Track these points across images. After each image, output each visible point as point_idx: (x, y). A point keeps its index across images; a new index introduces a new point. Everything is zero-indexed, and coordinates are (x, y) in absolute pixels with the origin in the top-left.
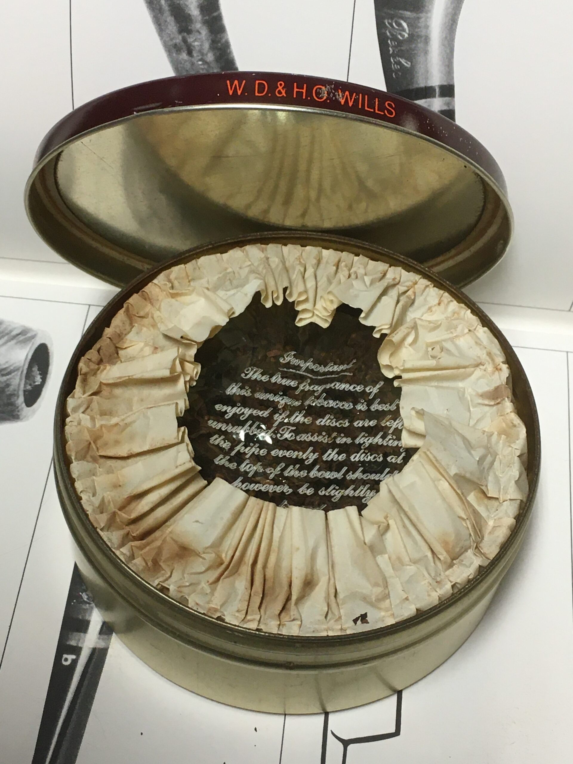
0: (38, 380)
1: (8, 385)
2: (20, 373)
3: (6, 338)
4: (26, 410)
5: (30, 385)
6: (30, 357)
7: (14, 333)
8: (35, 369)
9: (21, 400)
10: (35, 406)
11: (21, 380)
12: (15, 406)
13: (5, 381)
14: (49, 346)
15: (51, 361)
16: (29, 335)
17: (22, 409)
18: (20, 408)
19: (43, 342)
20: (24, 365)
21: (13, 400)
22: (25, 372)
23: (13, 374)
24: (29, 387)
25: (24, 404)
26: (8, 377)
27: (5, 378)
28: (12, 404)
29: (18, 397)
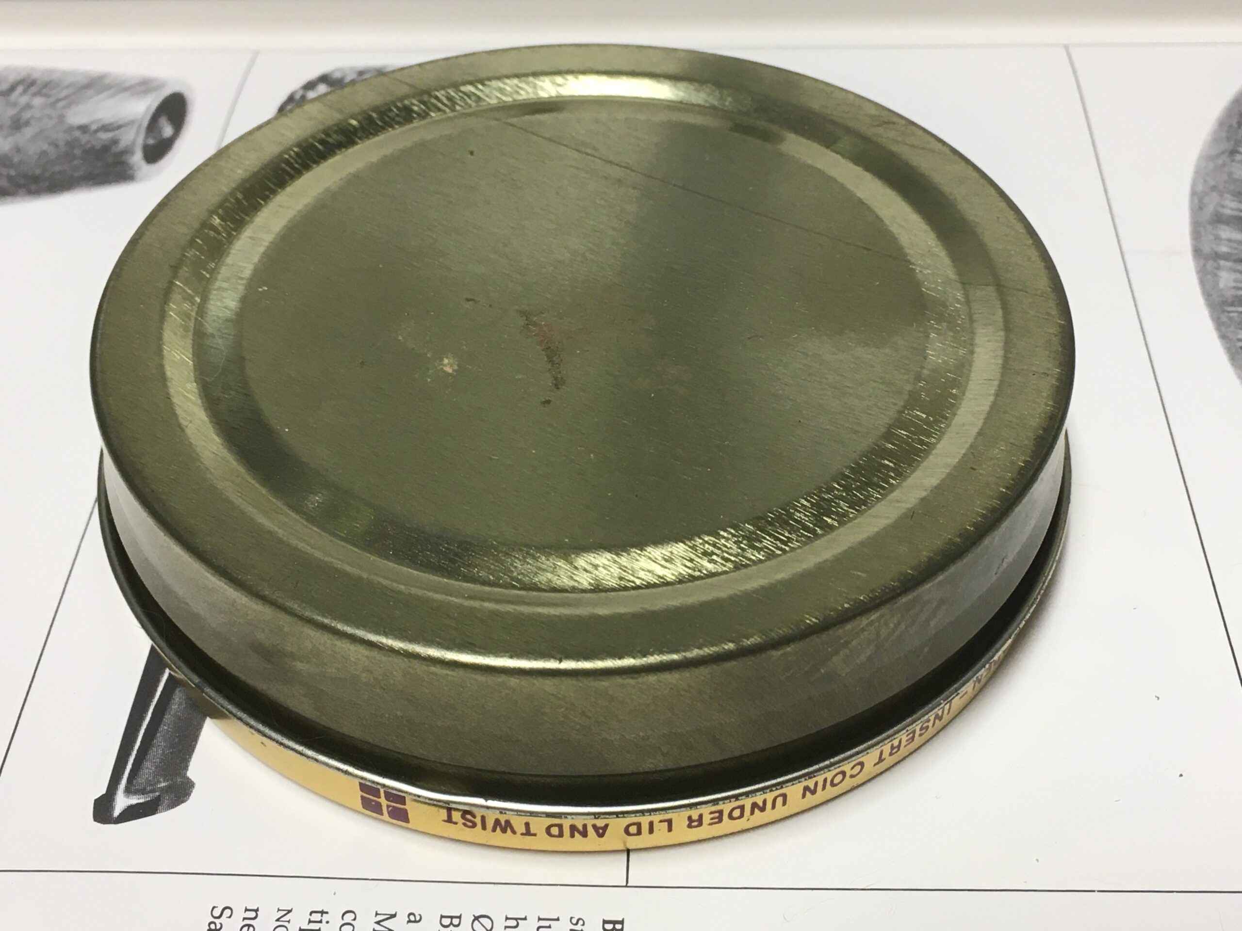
0: (168, 131)
1: (115, 142)
2: (136, 127)
3: (112, 91)
4: (145, 168)
5: (154, 138)
6: (154, 108)
7: (127, 84)
8: (163, 121)
9: (137, 158)
10: (163, 163)
11: (137, 133)
12: (128, 164)
13: (112, 138)
14: (187, 94)
15: (189, 109)
16: (152, 84)
17: (140, 167)
18: (135, 168)
19: (177, 89)
20: (144, 118)
21: (124, 158)
22: (145, 123)
23: (122, 129)
24: (151, 141)
25: (143, 163)
26: (116, 132)
28: (123, 164)
29: (133, 154)
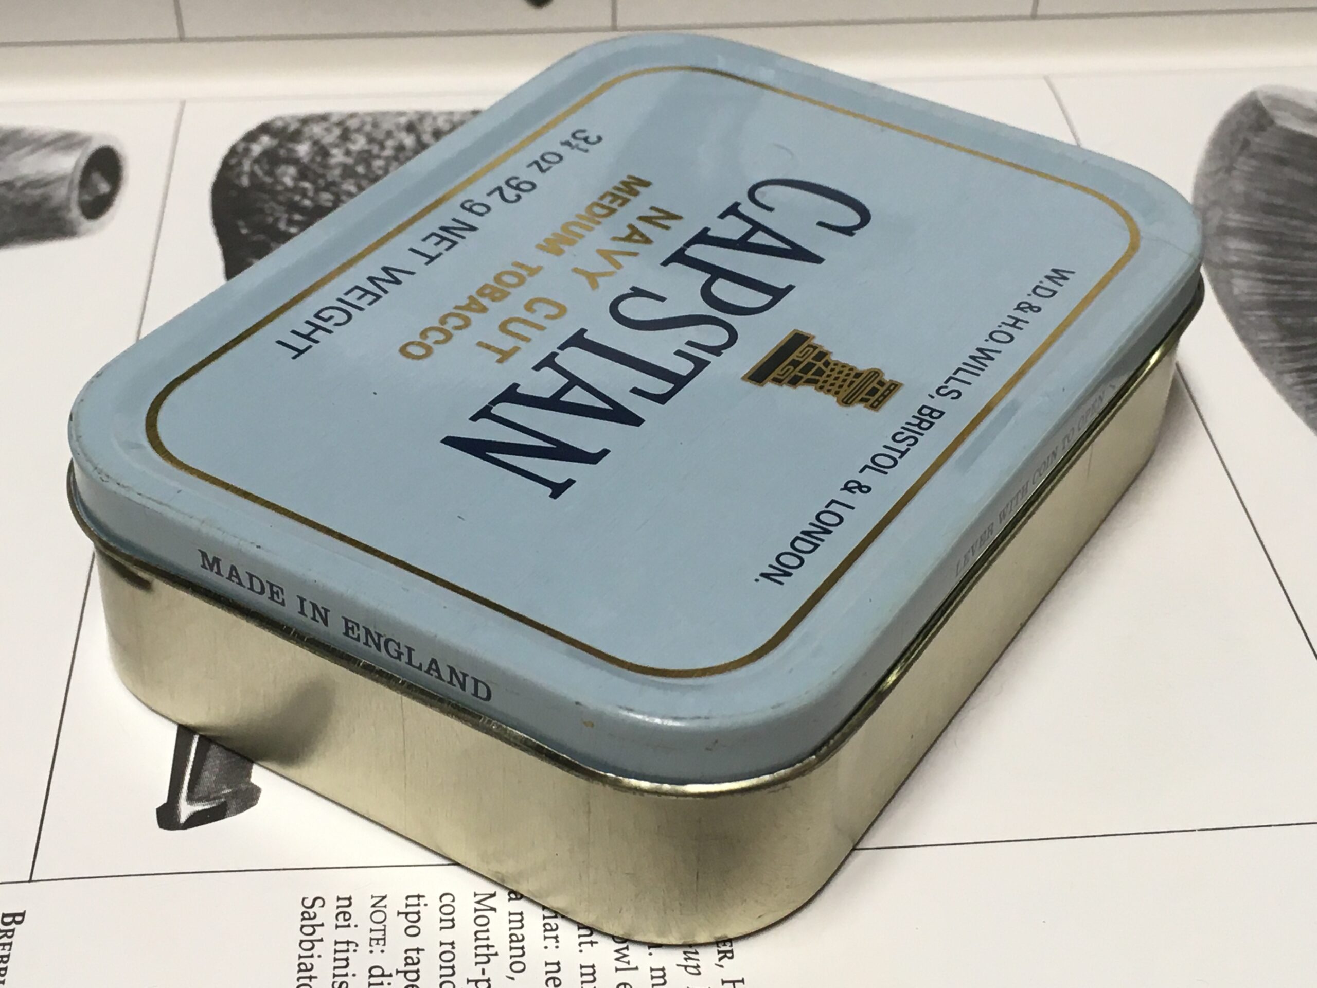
0: (104, 187)
1: (46, 198)
2: (67, 183)
3: (32, 146)
4: (87, 224)
5: (90, 194)
6: (83, 163)
7: (48, 140)
8: (96, 177)
9: (75, 213)
10: (105, 218)
11: (70, 190)
12: (65, 220)
13: (42, 195)
14: (117, 148)
15: (123, 163)
16: (76, 140)
17: (80, 224)
18: (74, 223)
19: (104, 143)
20: (73, 173)
21: (60, 214)
22: (76, 179)
23: (55, 185)
24: (87, 197)
25: (83, 219)
26: (45, 189)
27: (38, 192)
28: (58, 219)
29: (69, 210)
